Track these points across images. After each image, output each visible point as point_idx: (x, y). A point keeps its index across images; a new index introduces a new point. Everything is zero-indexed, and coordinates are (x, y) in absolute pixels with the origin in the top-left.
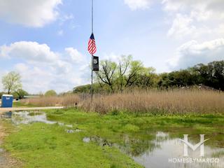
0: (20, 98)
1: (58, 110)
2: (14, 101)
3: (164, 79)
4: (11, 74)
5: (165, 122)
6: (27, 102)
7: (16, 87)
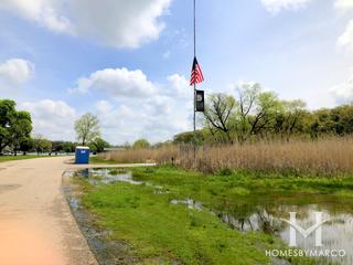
0: (99, 151)
1: (148, 168)
2: (91, 155)
3: (321, 120)
4: (86, 117)
5: (294, 186)
6: (108, 156)
7: (93, 135)
